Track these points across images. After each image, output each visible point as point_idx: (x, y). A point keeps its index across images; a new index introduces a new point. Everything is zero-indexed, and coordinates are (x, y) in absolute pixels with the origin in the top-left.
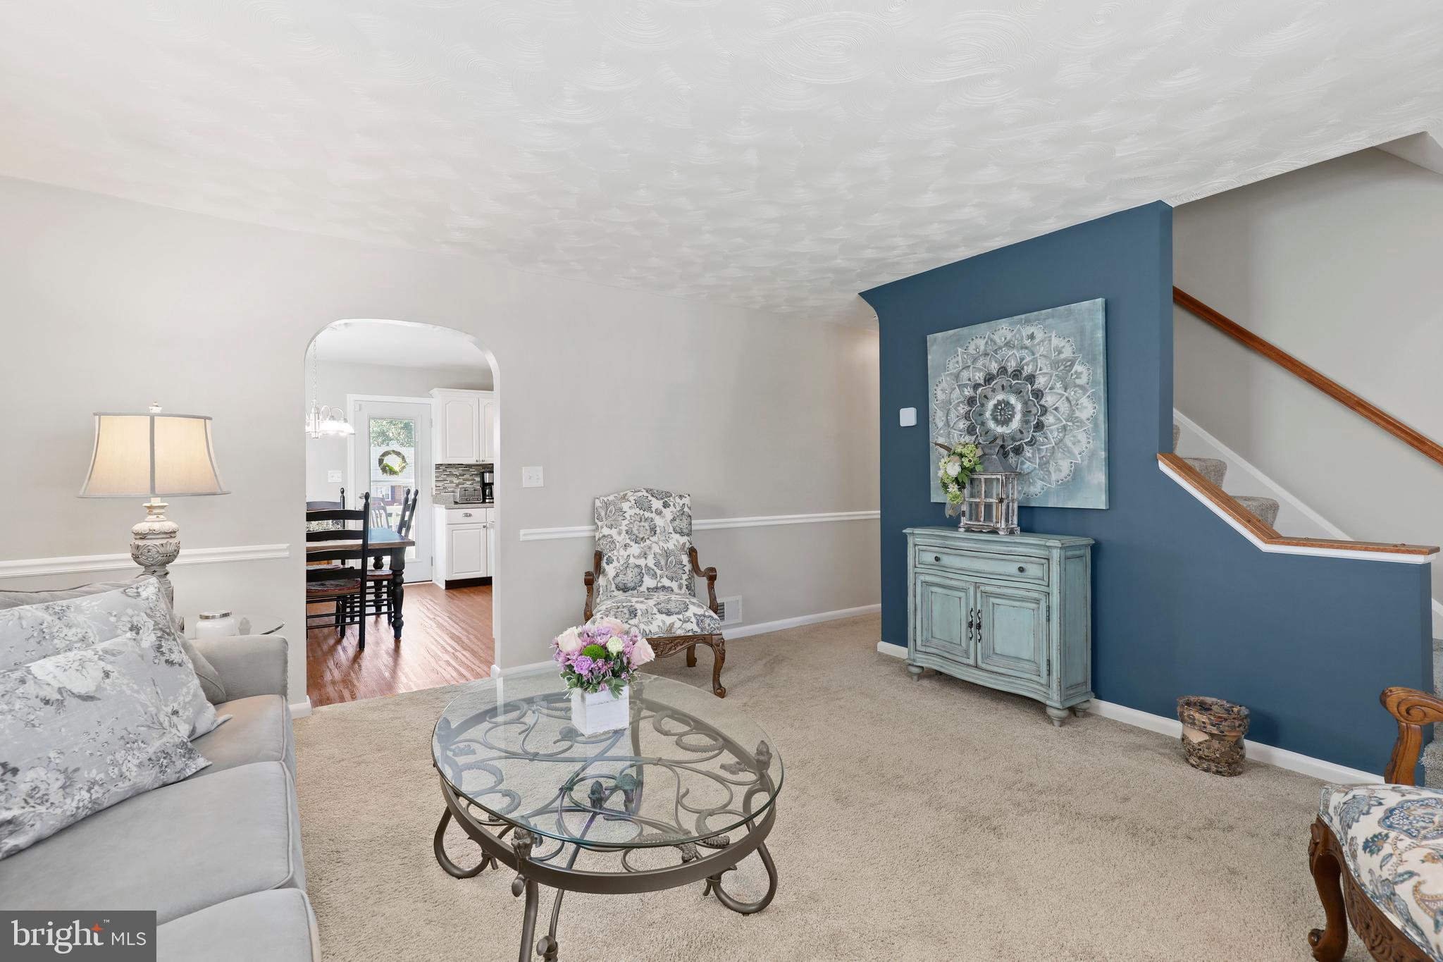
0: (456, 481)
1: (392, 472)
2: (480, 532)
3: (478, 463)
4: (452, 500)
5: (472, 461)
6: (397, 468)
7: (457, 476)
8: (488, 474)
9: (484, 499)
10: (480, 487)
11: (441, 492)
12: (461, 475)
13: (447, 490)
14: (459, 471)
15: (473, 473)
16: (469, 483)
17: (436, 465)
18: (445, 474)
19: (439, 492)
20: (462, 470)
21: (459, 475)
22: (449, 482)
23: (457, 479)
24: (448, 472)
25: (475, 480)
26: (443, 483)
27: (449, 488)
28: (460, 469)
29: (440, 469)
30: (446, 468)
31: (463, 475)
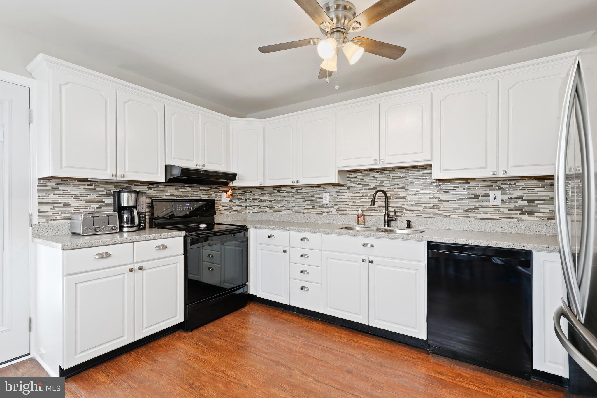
0: (74, 203)
2: (124, 278)
3: (115, 178)
4: (67, 230)
5: (107, 176)
7: (76, 197)
8: (126, 195)
9: (121, 227)
10: (114, 211)
11: (48, 220)
12: (82, 195)
13: (58, 217)
14: (80, 188)
15: (100, 193)
16: (97, 206)
17: (38, 179)
18: (56, 192)
19: (43, 220)
20: (84, 188)
21: (79, 195)
22: (62, 205)
23: (76, 201)
24: (60, 190)
25: (104, 202)
26: (52, 207)
27: (62, 213)
28: (80, 187)
29: (46, 186)
30: (58, 184)
31: (86, 194)
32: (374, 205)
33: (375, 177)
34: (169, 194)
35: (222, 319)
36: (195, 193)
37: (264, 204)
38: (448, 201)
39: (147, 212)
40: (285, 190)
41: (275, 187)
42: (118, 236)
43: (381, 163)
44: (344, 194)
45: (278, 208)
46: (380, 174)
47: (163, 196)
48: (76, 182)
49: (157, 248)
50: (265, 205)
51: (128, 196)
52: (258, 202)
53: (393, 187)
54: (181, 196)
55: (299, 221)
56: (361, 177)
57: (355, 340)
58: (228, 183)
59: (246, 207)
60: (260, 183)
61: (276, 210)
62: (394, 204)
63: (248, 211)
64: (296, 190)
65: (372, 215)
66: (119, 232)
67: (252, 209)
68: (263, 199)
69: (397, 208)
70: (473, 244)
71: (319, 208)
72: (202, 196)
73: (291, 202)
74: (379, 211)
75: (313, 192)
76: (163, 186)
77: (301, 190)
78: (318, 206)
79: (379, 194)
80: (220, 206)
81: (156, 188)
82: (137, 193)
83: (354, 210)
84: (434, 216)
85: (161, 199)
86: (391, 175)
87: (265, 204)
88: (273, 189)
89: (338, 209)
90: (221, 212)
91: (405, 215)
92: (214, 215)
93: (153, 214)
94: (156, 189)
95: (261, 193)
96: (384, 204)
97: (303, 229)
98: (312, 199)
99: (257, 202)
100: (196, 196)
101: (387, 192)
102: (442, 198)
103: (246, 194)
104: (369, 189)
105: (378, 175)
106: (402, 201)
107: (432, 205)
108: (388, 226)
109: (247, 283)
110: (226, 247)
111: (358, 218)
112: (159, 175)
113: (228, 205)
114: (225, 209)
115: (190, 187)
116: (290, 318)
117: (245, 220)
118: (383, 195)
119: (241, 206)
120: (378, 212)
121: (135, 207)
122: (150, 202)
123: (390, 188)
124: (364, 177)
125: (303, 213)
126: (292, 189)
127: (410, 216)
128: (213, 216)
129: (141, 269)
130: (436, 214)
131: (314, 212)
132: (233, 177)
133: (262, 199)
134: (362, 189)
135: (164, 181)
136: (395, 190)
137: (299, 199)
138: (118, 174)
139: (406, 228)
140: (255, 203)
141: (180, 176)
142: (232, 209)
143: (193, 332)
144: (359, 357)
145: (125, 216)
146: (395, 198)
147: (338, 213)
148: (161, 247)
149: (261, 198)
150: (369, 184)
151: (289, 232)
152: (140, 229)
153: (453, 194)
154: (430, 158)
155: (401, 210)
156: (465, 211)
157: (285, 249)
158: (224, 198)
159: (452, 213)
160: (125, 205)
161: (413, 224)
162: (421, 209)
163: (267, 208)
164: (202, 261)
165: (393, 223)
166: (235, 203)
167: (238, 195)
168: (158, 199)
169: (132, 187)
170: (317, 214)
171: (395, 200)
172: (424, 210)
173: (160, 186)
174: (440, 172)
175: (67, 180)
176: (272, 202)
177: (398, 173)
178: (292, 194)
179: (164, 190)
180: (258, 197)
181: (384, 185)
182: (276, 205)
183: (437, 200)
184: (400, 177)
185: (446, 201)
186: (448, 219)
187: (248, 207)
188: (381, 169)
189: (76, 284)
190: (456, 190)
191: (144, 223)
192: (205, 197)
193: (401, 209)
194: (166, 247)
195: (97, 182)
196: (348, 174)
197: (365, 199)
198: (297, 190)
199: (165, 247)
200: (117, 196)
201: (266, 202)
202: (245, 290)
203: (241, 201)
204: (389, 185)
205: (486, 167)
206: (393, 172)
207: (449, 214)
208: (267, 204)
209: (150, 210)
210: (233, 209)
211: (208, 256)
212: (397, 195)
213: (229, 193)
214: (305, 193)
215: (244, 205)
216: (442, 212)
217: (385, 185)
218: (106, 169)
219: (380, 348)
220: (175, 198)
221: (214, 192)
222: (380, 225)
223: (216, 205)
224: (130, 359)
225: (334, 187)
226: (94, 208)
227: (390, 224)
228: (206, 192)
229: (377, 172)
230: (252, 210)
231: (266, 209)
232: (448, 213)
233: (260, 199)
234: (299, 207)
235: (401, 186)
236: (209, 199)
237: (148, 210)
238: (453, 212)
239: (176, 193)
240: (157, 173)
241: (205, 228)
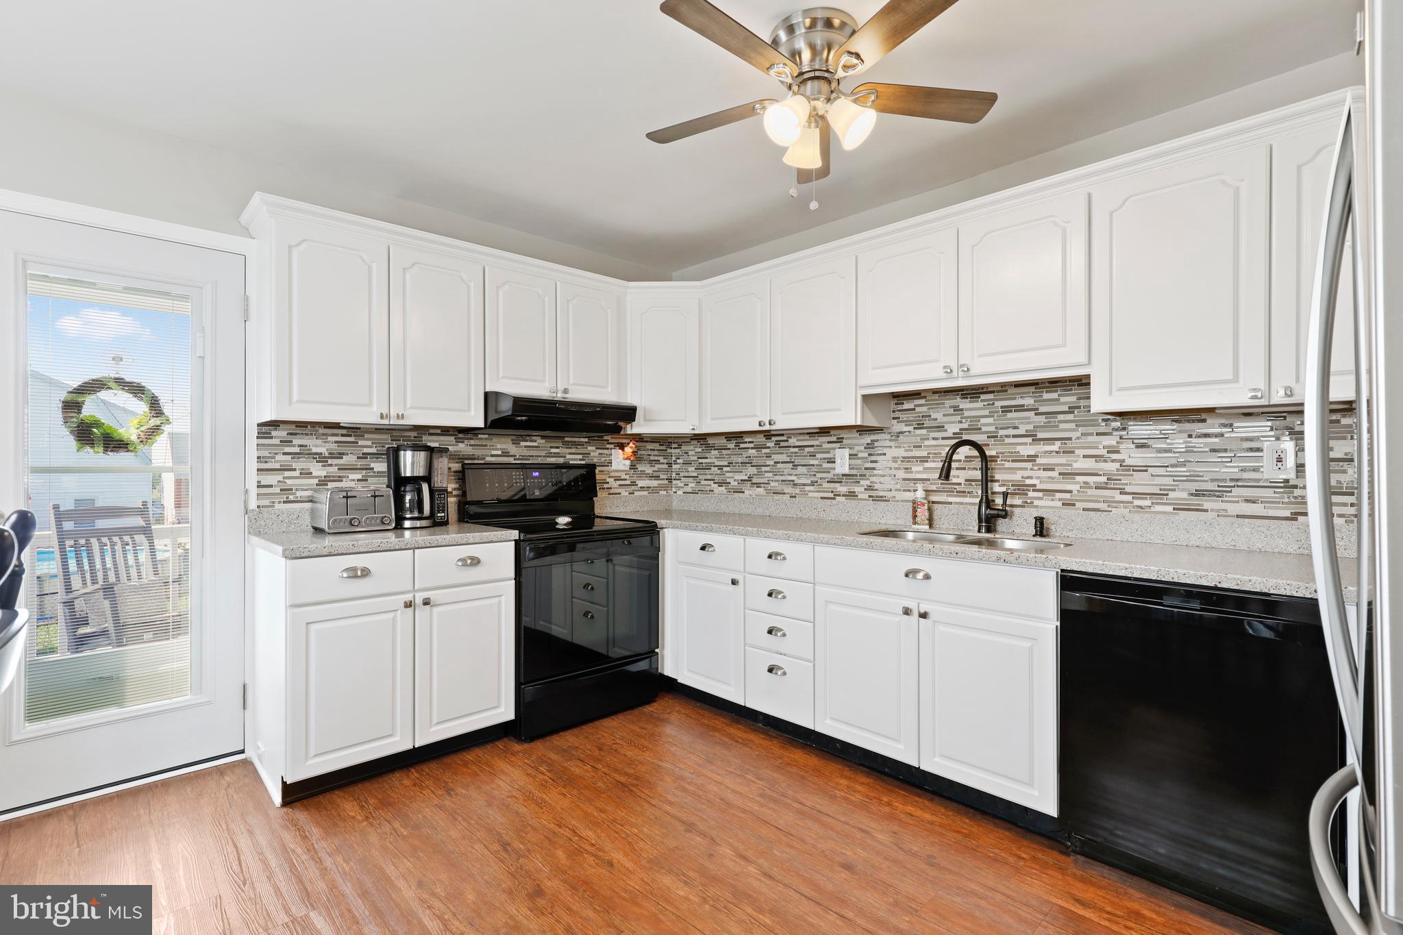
0: (318, 470)
1: (114, 444)
2: (394, 618)
3: (385, 422)
4: (306, 522)
5: (369, 416)
6: (130, 432)
7: (322, 459)
8: (409, 454)
9: (400, 520)
10: (388, 486)
11: (274, 502)
12: (332, 455)
13: (291, 497)
14: (328, 442)
15: (366, 450)
16: (359, 476)
17: (259, 425)
18: (287, 450)
19: (267, 502)
20: (336, 442)
21: (327, 455)
22: (297, 473)
23: (322, 466)
24: (294, 446)
25: (372, 469)
26: (280, 478)
27: (297, 490)
28: (330, 439)
29: (271, 438)
30: (291, 434)
31: (340, 454)
32: (947, 477)
33: (957, 409)
34: (499, 452)
35: (597, 723)
36: (553, 450)
37: (707, 474)
38: (1146, 468)
39: (455, 489)
40: (752, 442)
41: (730, 436)
42: (391, 536)
43: (961, 374)
44: (885, 451)
45: (736, 483)
46: (970, 402)
47: (487, 456)
48: (322, 431)
49: (460, 564)
50: (709, 477)
51: (413, 457)
52: (696, 469)
53: (1002, 432)
54: (524, 458)
55: (782, 515)
56: (925, 409)
57: (885, 799)
58: (620, 428)
59: (670, 480)
60: (691, 427)
61: (732, 489)
62: (1004, 477)
63: (674, 490)
64: (776, 441)
65: (951, 503)
66: (396, 528)
67: (682, 485)
68: (705, 463)
69: (1012, 485)
70: (1176, 580)
71: (825, 485)
72: (568, 457)
73: (764, 469)
74: (969, 493)
75: (813, 446)
76: (487, 436)
77: (788, 441)
78: (824, 478)
79: (964, 451)
80: (610, 477)
81: (472, 439)
82: (431, 450)
83: (908, 490)
84: (1109, 506)
85: (482, 462)
86: (999, 404)
87: (710, 474)
88: (725, 441)
89: (869, 488)
90: (612, 491)
91: (1032, 503)
92: (595, 499)
93: (464, 494)
94: (472, 442)
95: (700, 450)
96: (977, 474)
97: (774, 531)
98: (812, 462)
99: (693, 469)
100: (557, 455)
101: (988, 445)
102: (1128, 462)
103: (669, 450)
104: (943, 438)
105: (965, 404)
106: (1026, 469)
107: (1104, 479)
108: (989, 530)
109: (656, 650)
110: (617, 568)
111: (915, 511)
112: (473, 413)
113: (627, 477)
114: (619, 485)
115: (543, 437)
116: (745, 735)
117: (666, 510)
118: (976, 453)
119: (657, 478)
120: (967, 496)
121: (428, 478)
122: (461, 469)
123: (997, 437)
124: (932, 408)
125: (791, 497)
126: (766, 439)
127: (1046, 507)
128: (592, 499)
129: (426, 602)
130: (1111, 502)
131: (816, 495)
132: (629, 413)
133: (702, 463)
134: (928, 439)
135: (483, 427)
136: (1007, 440)
137: (782, 463)
138: (393, 413)
139: (1034, 536)
140: (688, 472)
141: (512, 415)
142: (637, 485)
143: (532, 744)
144: (882, 837)
145: (408, 498)
146: (1009, 461)
147: (870, 496)
148: (469, 561)
149: (701, 461)
150: (943, 427)
151: (744, 539)
152: (437, 523)
153: (1160, 451)
154: (1084, 360)
155: (1023, 490)
156: (1192, 494)
157: (735, 577)
158: (619, 460)
159: (1157, 499)
160: (408, 474)
161: (1053, 527)
162: (1074, 488)
163: (714, 483)
164: (572, 598)
165: (1002, 524)
166: (644, 471)
167: (650, 452)
168: (476, 462)
169: (424, 438)
170: (822, 498)
171: (1007, 465)
172: (1082, 492)
173: (480, 436)
174: (1111, 393)
175: (307, 427)
176: (725, 469)
177: (1015, 399)
178: (767, 451)
179: (489, 443)
180: (695, 458)
181: (980, 429)
182: (733, 478)
183: (1117, 465)
184: (1020, 408)
185: (1144, 469)
186: (1146, 515)
187: (674, 482)
188: (973, 389)
189: (308, 624)
190: (1168, 441)
191: (443, 512)
192: (575, 459)
193: (1021, 489)
194: (479, 562)
195: (359, 428)
196: (893, 402)
197: (934, 462)
198: (778, 443)
199: (475, 562)
200: (393, 457)
201: (710, 469)
202: (653, 666)
203: (657, 466)
204: (992, 429)
205: (1236, 379)
206: (1002, 395)
207: (1147, 503)
208: (713, 474)
209: (460, 485)
210: (639, 486)
211: (584, 587)
212: (1012, 453)
213: (628, 450)
214: (796, 450)
215: (665, 477)
216: (1129, 498)
217: (984, 429)
218: (370, 404)
219: (941, 825)
220: (511, 460)
221: (596, 448)
222: (971, 528)
223: (598, 477)
224: (406, 782)
225: (860, 435)
226: (354, 480)
227: (995, 526)
228: (577, 448)
229: (964, 397)
230: (683, 487)
231: (710, 485)
232: (1146, 499)
233: (700, 463)
234: (782, 481)
235: (1022, 431)
236: (583, 462)
237: (456, 486)
238: (1159, 496)
239: (513, 449)
240: (469, 410)
241: (565, 525)
